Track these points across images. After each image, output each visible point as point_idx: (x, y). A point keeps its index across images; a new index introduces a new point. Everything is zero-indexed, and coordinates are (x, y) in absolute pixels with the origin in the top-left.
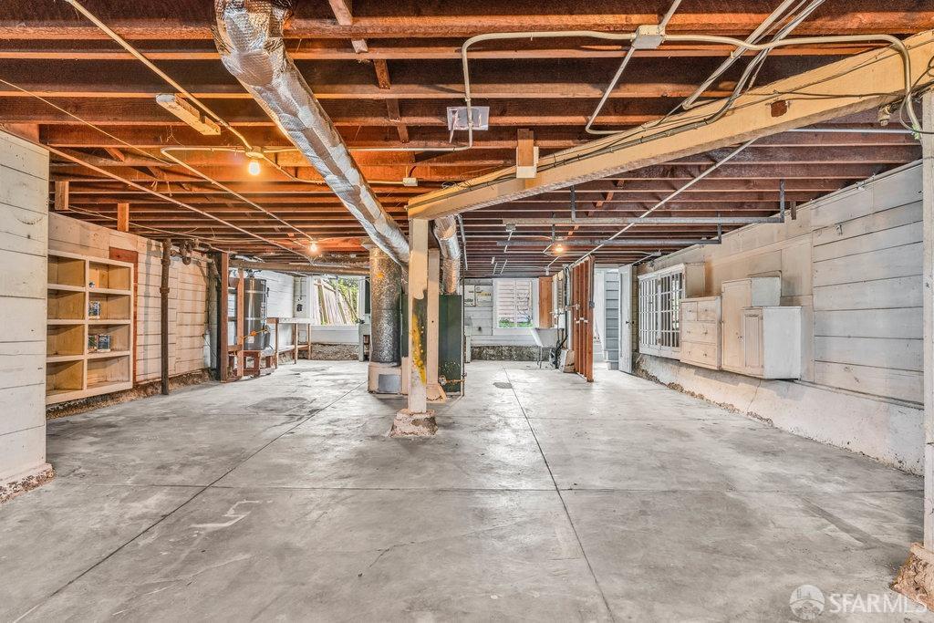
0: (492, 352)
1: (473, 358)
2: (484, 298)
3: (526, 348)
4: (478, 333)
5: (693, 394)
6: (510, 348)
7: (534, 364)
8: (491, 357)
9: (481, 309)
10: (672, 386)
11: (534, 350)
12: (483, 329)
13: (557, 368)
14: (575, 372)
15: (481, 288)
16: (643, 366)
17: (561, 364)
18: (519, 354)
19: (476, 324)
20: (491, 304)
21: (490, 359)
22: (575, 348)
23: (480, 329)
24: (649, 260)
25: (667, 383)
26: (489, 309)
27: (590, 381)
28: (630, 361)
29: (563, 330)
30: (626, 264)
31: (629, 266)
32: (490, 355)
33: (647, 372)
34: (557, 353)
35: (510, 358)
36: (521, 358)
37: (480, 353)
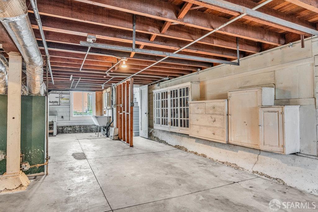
0: (69, 129)
1: (58, 133)
2: (65, 101)
3: (89, 126)
4: (61, 119)
5: (196, 153)
6: (80, 126)
7: (93, 134)
8: (69, 132)
9: (63, 107)
10: (178, 147)
11: (93, 127)
12: (64, 117)
13: (108, 137)
14: (119, 139)
15: (63, 95)
16: (154, 135)
17: (111, 135)
18: (86, 129)
19: (60, 115)
20: (69, 105)
21: (69, 133)
22: (119, 126)
23: (62, 117)
24: (157, 83)
25: (174, 145)
26: (69, 106)
27: (132, 146)
28: (147, 132)
29: (110, 117)
30: (145, 84)
31: (147, 86)
32: (69, 131)
33: (158, 138)
34: (107, 128)
35: (80, 131)
36: (86, 131)
37: (62, 130)
